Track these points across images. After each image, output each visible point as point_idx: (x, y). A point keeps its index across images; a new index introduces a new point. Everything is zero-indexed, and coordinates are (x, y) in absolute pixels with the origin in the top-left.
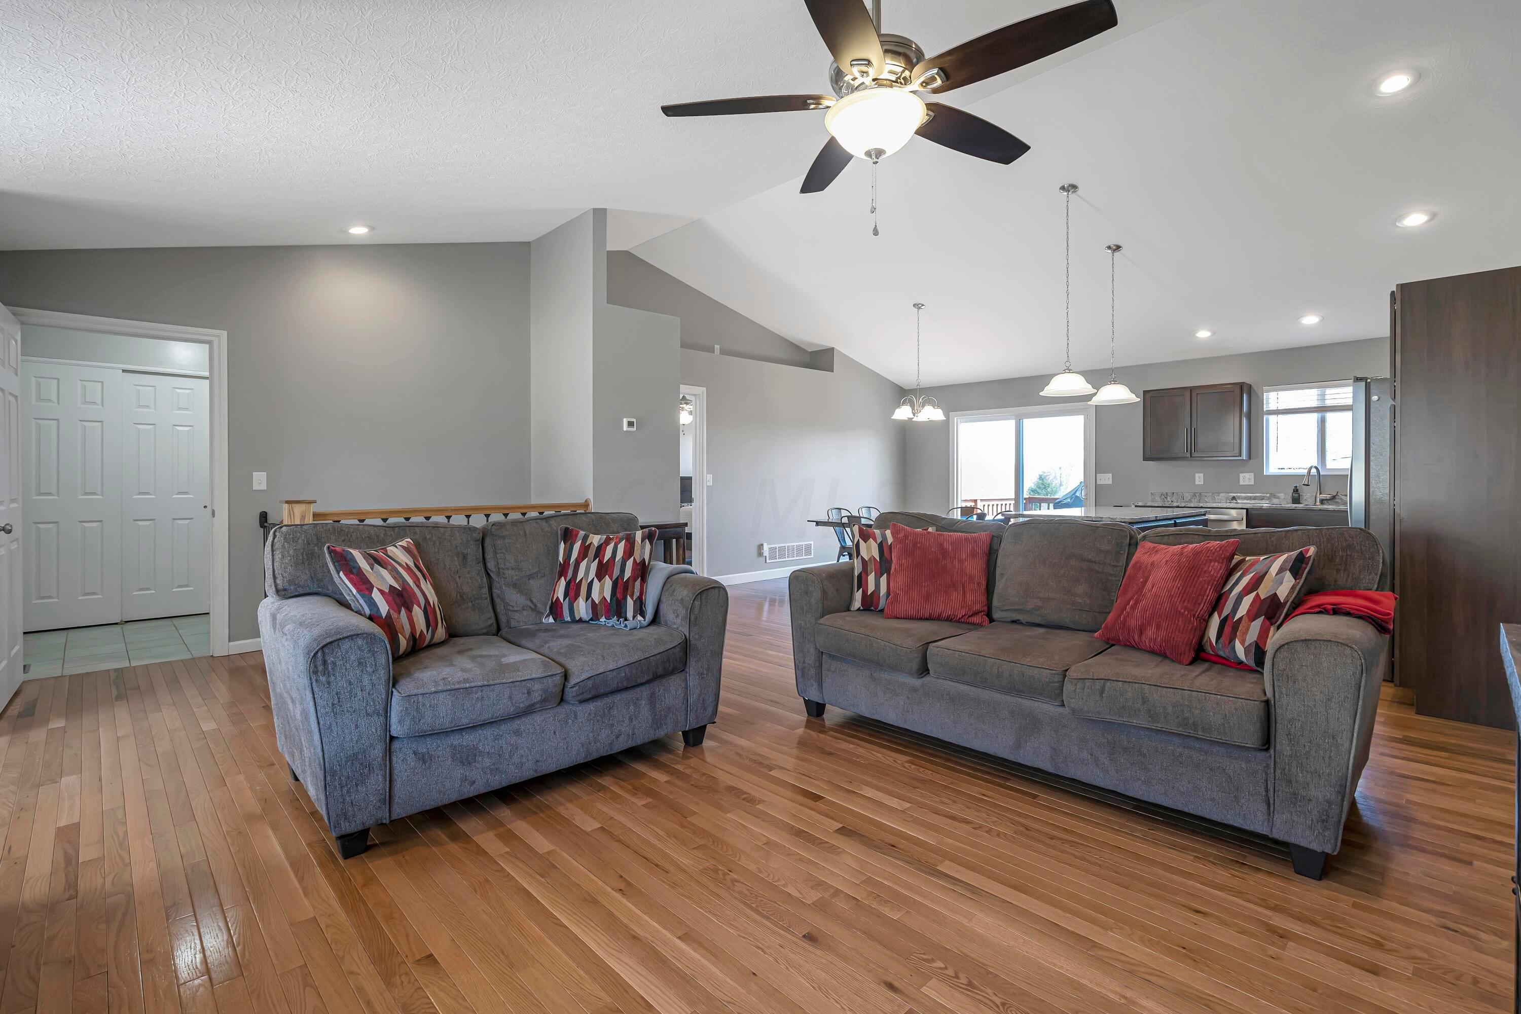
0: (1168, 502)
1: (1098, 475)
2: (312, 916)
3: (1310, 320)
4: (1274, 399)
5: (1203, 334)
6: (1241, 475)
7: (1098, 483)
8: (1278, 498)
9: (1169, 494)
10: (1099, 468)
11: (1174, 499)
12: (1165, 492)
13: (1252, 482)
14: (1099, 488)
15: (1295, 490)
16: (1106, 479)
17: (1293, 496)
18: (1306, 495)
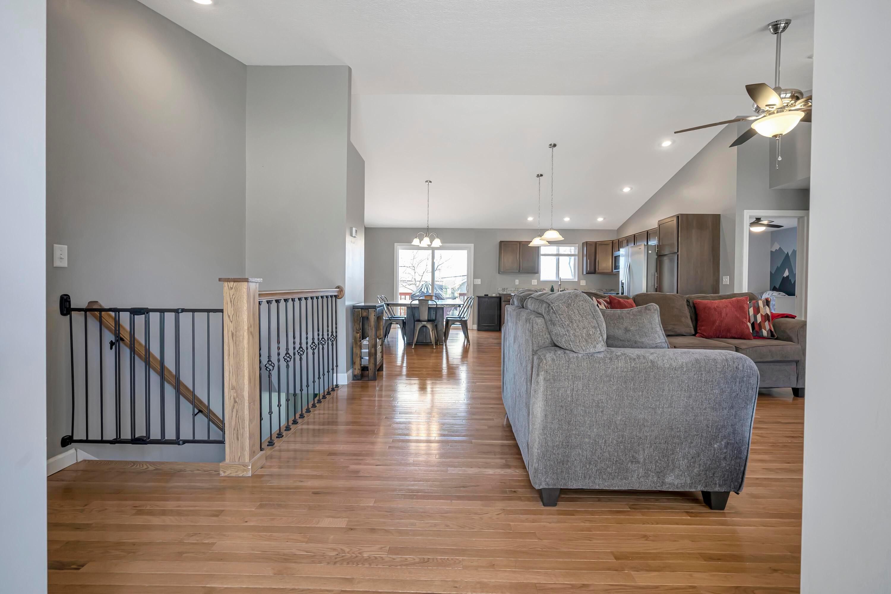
0: (505, 292)
1: (474, 279)
3: (567, 219)
4: (543, 250)
5: (530, 219)
6: (533, 280)
7: (474, 283)
9: (506, 288)
10: (476, 277)
11: (508, 291)
12: (503, 288)
13: (536, 284)
14: (475, 286)
15: (552, 287)
16: (478, 282)
17: (551, 289)
18: (555, 288)
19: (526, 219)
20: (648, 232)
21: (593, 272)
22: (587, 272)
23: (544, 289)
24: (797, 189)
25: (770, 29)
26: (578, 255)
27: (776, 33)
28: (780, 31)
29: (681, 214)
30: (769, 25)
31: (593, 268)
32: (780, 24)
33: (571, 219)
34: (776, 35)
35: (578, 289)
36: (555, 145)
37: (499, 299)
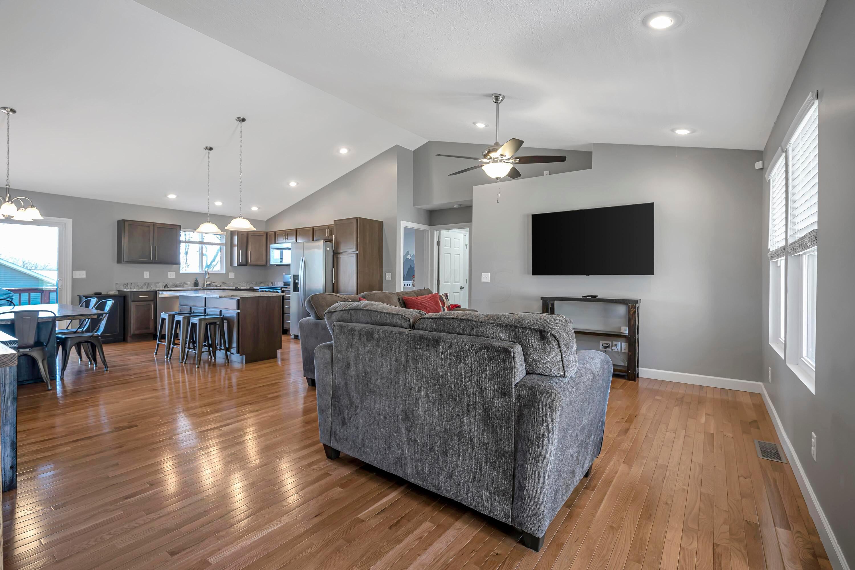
0: (128, 288)
1: (73, 271)
2: (623, 464)
3: (218, 204)
4: (184, 235)
5: (172, 196)
6: (169, 273)
7: (73, 277)
8: (187, 284)
9: (129, 284)
10: (75, 267)
11: (132, 287)
12: (126, 283)
13: (174, 277)
14: (74, 281)
15: (196, 280)
16: (81, 274)
17: (195, 283)
18: (200, 283)
19: (166, 196)
20: (313, 229)
21: (244, 263)
22: (239, 264)
23: (185, 283)
24: (425, 210)
25: (493, 98)
26: (226, 244)
27: (496, 103)
28: (499, 102)
29: (360, 218)
30: (492, 95)
31: (244, 260)
32: (500, 97)
33: (223, 203)
34: (496, 104)
35: (226, 282)
36: (243, 120)
37: (123, 298)
